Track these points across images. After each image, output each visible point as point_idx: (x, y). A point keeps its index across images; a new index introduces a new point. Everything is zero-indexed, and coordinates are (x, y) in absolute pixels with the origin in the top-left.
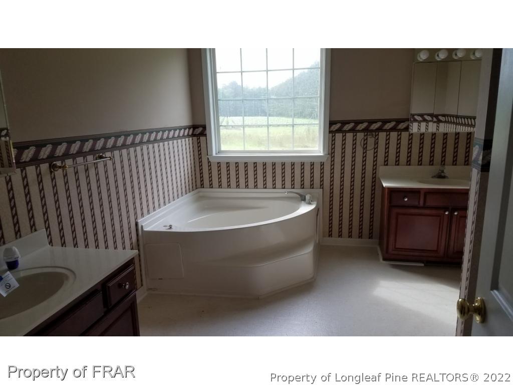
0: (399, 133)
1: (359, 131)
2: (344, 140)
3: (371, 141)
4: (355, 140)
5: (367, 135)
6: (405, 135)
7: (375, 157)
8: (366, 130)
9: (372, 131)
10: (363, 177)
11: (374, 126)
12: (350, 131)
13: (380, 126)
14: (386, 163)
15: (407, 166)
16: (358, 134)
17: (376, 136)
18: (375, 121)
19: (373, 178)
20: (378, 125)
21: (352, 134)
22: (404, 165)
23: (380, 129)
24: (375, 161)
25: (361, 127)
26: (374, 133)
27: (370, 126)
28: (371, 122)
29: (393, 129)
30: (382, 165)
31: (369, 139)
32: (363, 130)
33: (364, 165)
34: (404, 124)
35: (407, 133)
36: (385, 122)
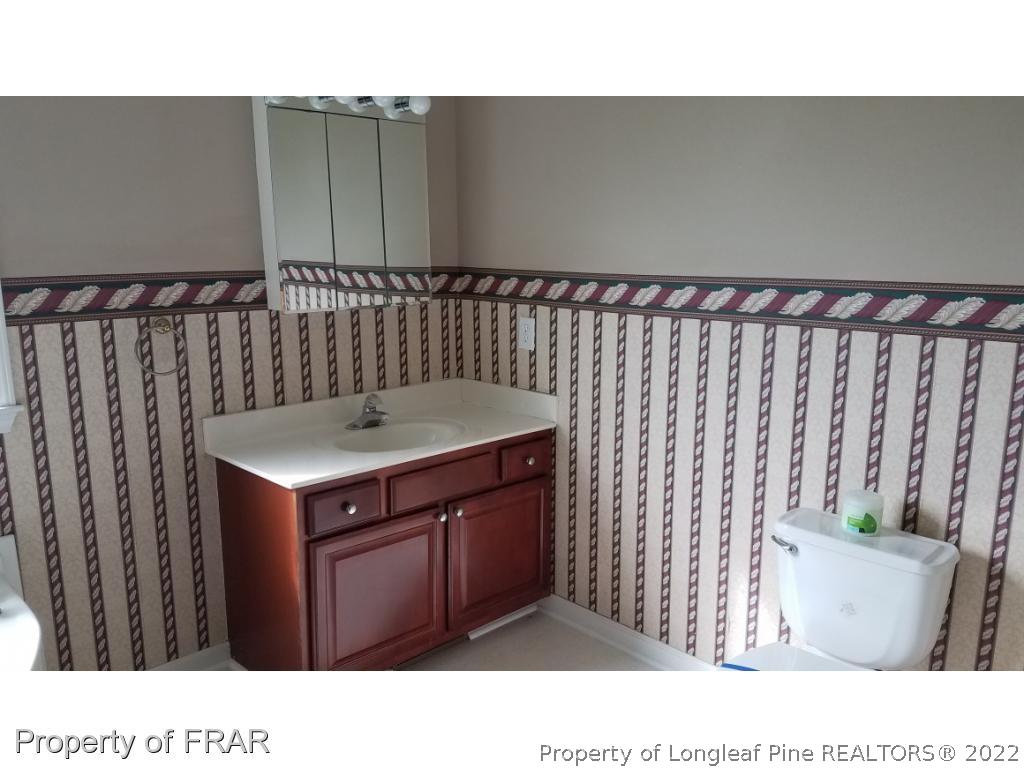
0: (244, 314)
1: (119, 313)
2: (70, 346)
3: (162, 342)
4: (108, 343)
5: (147, 323)
6: (259, 319)
7: (184, 392)
8: (140, 308)
9: (162, 310)
10: (156, 463)
11: (168, 296)
12: (89, 312)
13: (185, 295)
14: (219, 408)
15: (277, 408)
16: (117, 323)
17: (176, 326)
18: (168, 280)
19: (187, 460)
20: (178, 290)
21: (95, 324)
22: (269, 407)
23: (186, 305)
24: (186, 405)
25: (123, 298)
26: (170, 318)
27: (155, 294)
28: (155, 283)
29: (226, 303)
30: (208, 416)
31: (155, 337)
32: (135, 310)
33: (153, 423)
34: (252, 289)
35: (265, 313)
36: (198, 281)
